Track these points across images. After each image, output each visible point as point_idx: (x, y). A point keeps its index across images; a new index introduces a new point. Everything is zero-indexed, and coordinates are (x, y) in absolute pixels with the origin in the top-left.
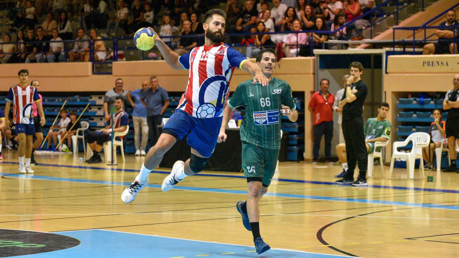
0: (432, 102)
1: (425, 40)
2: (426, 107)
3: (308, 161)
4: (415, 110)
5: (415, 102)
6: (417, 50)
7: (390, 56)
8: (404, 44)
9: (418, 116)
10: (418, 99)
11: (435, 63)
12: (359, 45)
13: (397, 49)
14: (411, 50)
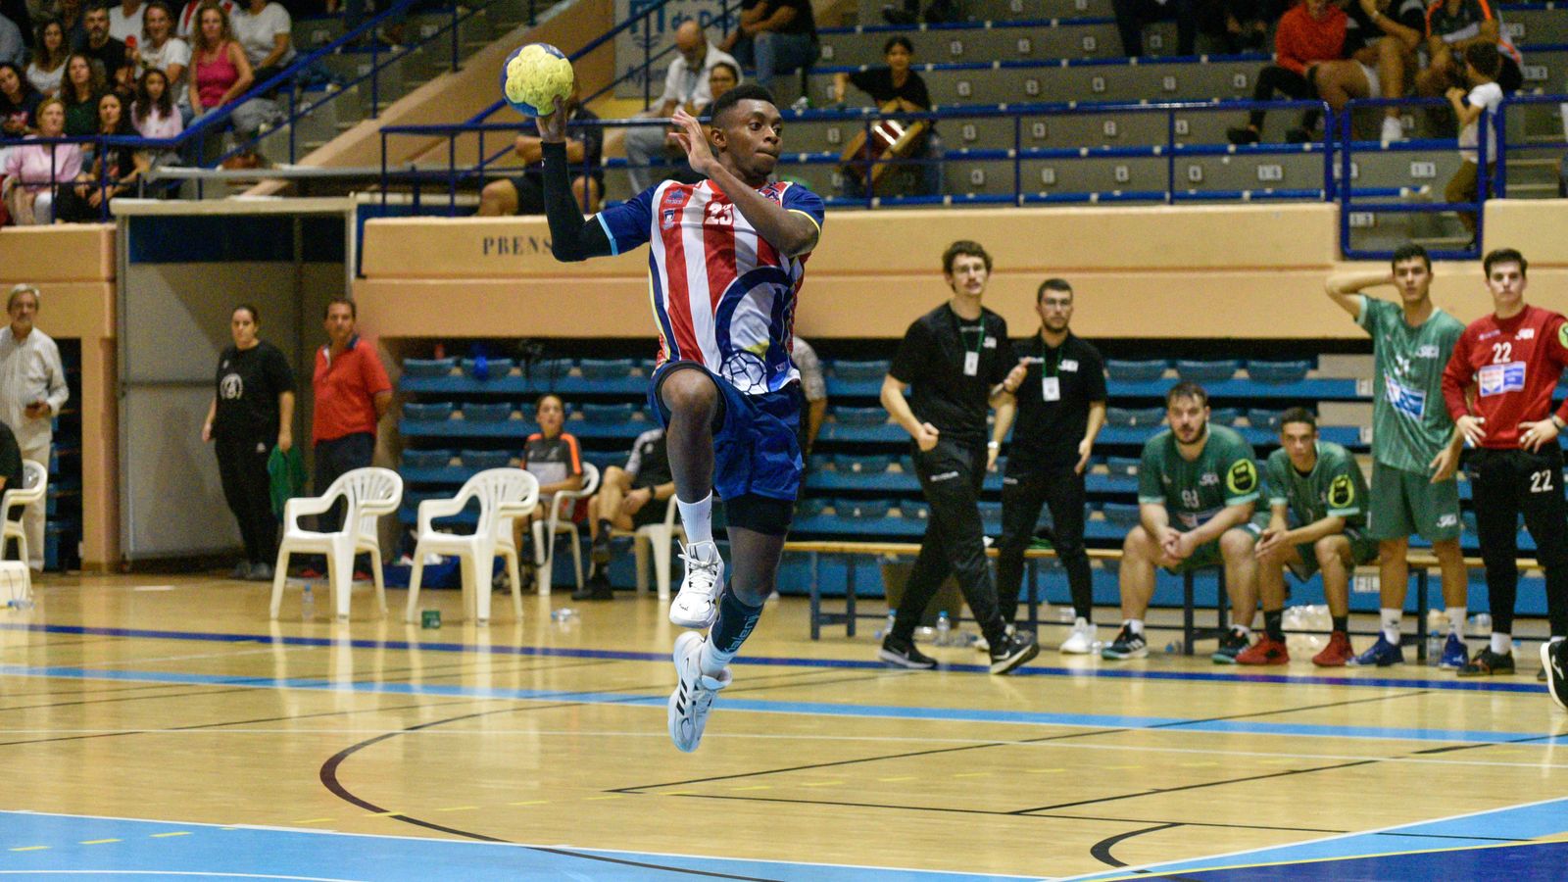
0: (516, 372)
1: (480, 169)
2: (494, 386)
3: (95, 569)
4: (458, 399)
5: (457, 372)
6: (461, 200)
7: (373, 222)
8: (415, 182)
9: (469, 417)
10: (467, 362)
11: (525, 245)
12: (253, 183)
13: (394, 199)
14: (443, 200)
